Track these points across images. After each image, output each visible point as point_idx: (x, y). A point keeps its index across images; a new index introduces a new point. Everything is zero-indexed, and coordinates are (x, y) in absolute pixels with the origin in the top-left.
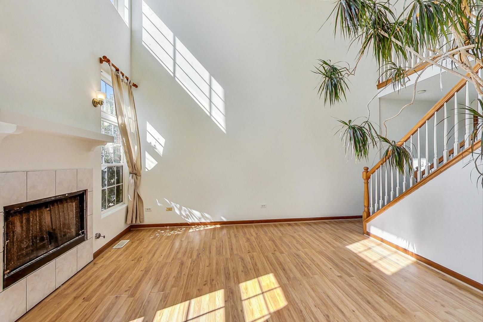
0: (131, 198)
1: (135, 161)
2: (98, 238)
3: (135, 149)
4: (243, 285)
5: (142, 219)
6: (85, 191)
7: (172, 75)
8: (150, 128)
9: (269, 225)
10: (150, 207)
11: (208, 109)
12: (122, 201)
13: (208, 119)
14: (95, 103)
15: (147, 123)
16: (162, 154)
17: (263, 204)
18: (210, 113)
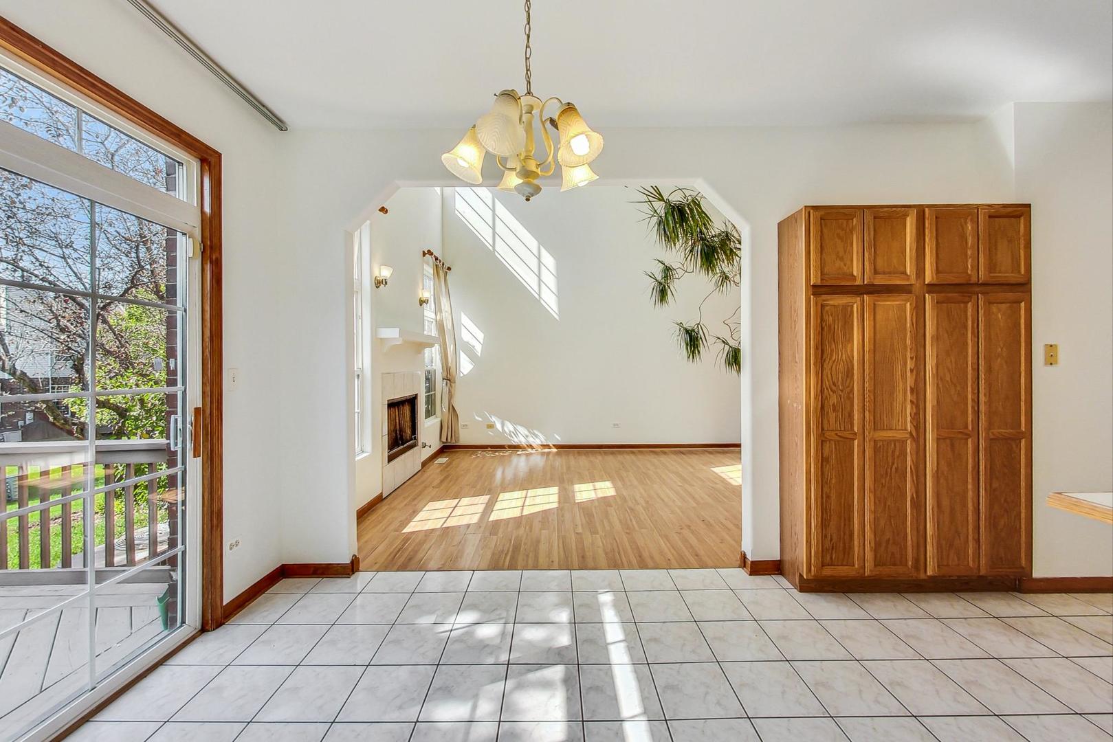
0: (445, 410)
1: (450, 365)
2: (424, 447)
3: (450, 349)
4: (577, 487)
5: (457, 439)
6: (416, 395)
7: (491, 248)
8: (465, 320)
9: (624, 452)
10: (466, 423)
11: (536, 288)
12: (435, 414)
13: (536, 302)
14: (422, 302)
15: (462, 314)
16: (480, 352)
17: (616, 423)
18: (539, 295)
